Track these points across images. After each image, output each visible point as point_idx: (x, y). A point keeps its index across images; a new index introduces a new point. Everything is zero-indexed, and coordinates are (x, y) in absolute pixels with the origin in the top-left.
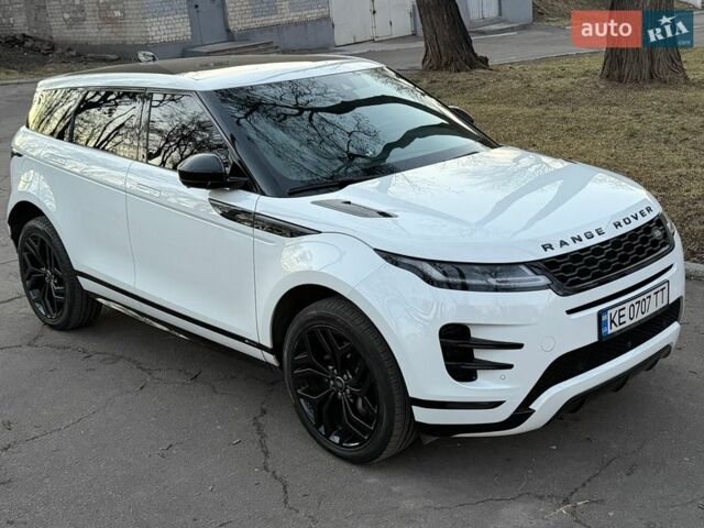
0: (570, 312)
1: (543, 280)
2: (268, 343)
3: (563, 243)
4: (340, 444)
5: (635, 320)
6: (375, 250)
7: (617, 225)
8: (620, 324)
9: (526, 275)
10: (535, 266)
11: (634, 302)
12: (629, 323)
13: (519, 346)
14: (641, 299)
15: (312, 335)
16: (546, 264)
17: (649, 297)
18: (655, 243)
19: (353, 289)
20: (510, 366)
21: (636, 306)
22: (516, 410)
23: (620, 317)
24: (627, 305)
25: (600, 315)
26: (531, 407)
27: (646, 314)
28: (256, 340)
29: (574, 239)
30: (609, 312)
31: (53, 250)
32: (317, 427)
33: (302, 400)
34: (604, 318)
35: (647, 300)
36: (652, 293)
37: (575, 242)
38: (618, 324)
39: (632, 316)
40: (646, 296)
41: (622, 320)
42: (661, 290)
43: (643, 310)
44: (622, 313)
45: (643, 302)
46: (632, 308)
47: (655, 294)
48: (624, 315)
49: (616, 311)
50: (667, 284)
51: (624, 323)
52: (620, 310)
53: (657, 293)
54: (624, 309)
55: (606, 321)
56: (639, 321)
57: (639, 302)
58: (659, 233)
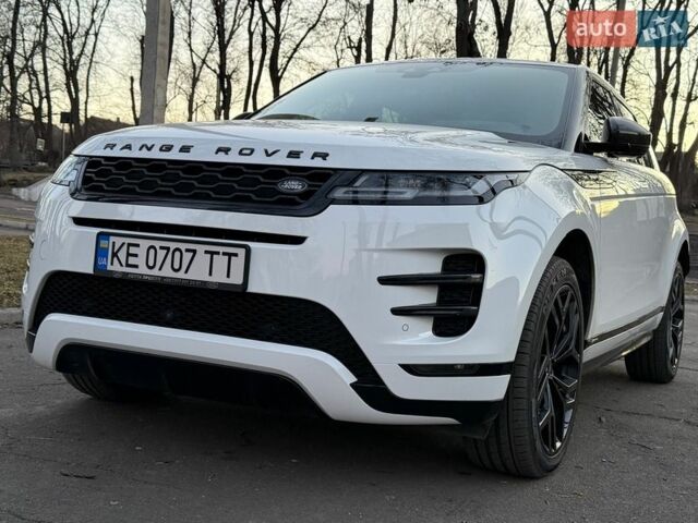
5: (155, 272)
7: (222, 150)
8: (128, 265)
11: (157, 244)
12: (143, 270)
14: (173, 246)
17: (194, 252)
21: (161, 254)
23: (129, 255)
24: (145, 244)
25: (99, 234)
27: (181, 275)
29: (143, 146)
30: (112, 239)
35: (189, 255)
36: (200, 249)
37: (140, 149)
38: (124, 263)
39: (151, 264)
40: (183, 246)
41: (132, 261)
42: (224, 254)
43: (176, 266)
44: (133, 250)
45: (177, 254)
46: (152, 251)
47: (206, 252)
48: (136, 256)
49: (123, 244)
50: (242, 252)
51: (136, 266)
52: (129, 245)
53: (212, 253)
54: (138, 245)
55: (107, 249)
56: (163, 278)
57: (168, 249)
58: (295, 186)
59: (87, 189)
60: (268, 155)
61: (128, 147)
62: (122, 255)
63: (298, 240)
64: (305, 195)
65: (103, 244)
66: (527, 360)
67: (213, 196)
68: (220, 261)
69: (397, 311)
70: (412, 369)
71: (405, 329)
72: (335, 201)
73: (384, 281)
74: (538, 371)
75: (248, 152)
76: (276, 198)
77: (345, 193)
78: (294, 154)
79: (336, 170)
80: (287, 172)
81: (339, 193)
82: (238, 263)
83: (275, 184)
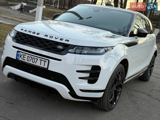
5: (29, 62)
7: (46, 36)
8: (23, 59)
11: (30, 56)
12: (26, 61)
17: (37, 59)
21: (30, 58)
23: (23, 57)
24: (27, 55)
25: (18, 51)
27: (34, 64)
30: (20, 53)
37: (28, 32)
38: (22, 59)
39: (28, 60)
40: (35, 58)
41: (24, 58)
42: (44, 61)
43: (33, 62)
44: (24, 56)
45: (34, 59)
46: (28, 57)
47: (40, 60)
48: (25, 57)
49: (22, 54)
50: (47, 61)
52: (24, 55)
53: (41, 60)
54: (25, 55)
55: (19, 55)
56: (30, 64)
57: (32, 57)
58: (61, 47)
59: (16, 40)
60: (56, 39)
61: (26, 31)
62: (22, 57)
63: (60, 60)
64: (63, 50)
65: (18, 53)
66: (108, 88)
67: (43, 47)
68: (43, 62)
69: (80, 78)
70: (82, 90)
71: (81, 82)
72: (69, 52)
73: (78, 71)
74: (111, 90)
75: (51, 37)
76: (56, 50)
77: (71, 50)
78: (61, 39)
79: (70, 45)
80: (59, 43)
81: (70, 50)
82: (46, 63)
83: (56, 46)
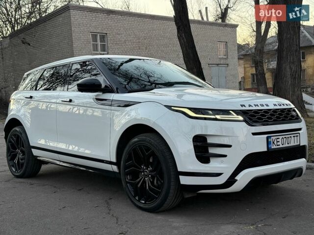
0: (254, 134)
1: (241, 118)
2: (114, 160)
3: (250, 106)
4: (145, 203)
5: (284, 146)
6: (165, 106)
7: (275, 105)
8: (277, 145)
9: (234, 115)
10: (237, 112)
11: (284, 137)
12: (281, 146)
13: (230, 146)
14: (286, 136)
15: (134, 150)
16: (242, 112)
18: (293, 116)
19: (154, 122)
20: (225, 156)
21: (285, 139)
22: (229, 179)
23: (277, 142)
24: (281, 137)
25: (268, 138)
26: (236, 178)
27: (289, 145)
28: (109, 160)
29: (255, 105)
30: (272, 138)
31: (22, 139)
32: (135, 197)
33: (128, 184)
34: (269, 140)
35: (290, 138)
36: (292, 136)
39: (283, 143)
40: (289, 136)
41: (278, 143)
42: (296, 136)
43: (288, 142)
44: (278, 140)
45: (288, 139)
48: (279, 142)
49: (275, 139)
50: (299, 135)
51: (279, 145)
53: (294, 137)
54: (279, 138)
55: (271, 142)
62: (275, 142)
